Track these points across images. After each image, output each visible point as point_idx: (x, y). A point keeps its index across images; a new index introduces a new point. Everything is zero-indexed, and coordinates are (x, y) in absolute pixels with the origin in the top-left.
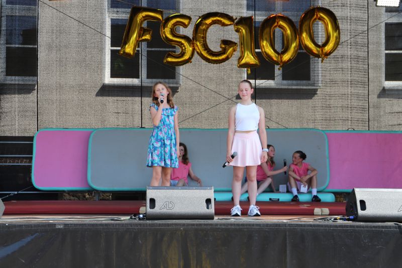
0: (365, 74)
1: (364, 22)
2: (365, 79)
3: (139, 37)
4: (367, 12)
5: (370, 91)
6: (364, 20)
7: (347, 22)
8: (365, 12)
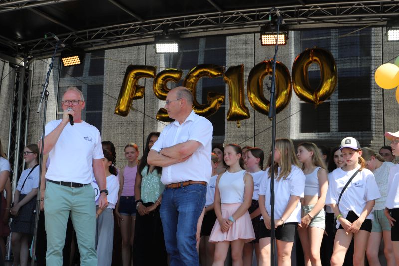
0: (380, 120)
1: (377, 61)
2: (379, 127)
3: (132, 95)
4: (381, 49)
5: (385, 140)
6: (378, 58)
7: (357, 62)
8: (378, 49)
